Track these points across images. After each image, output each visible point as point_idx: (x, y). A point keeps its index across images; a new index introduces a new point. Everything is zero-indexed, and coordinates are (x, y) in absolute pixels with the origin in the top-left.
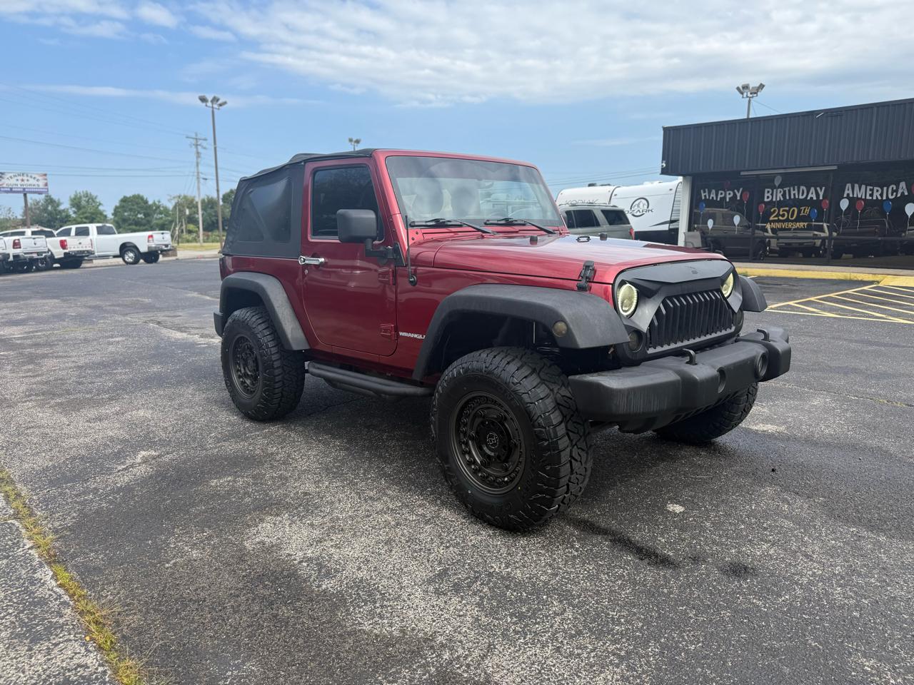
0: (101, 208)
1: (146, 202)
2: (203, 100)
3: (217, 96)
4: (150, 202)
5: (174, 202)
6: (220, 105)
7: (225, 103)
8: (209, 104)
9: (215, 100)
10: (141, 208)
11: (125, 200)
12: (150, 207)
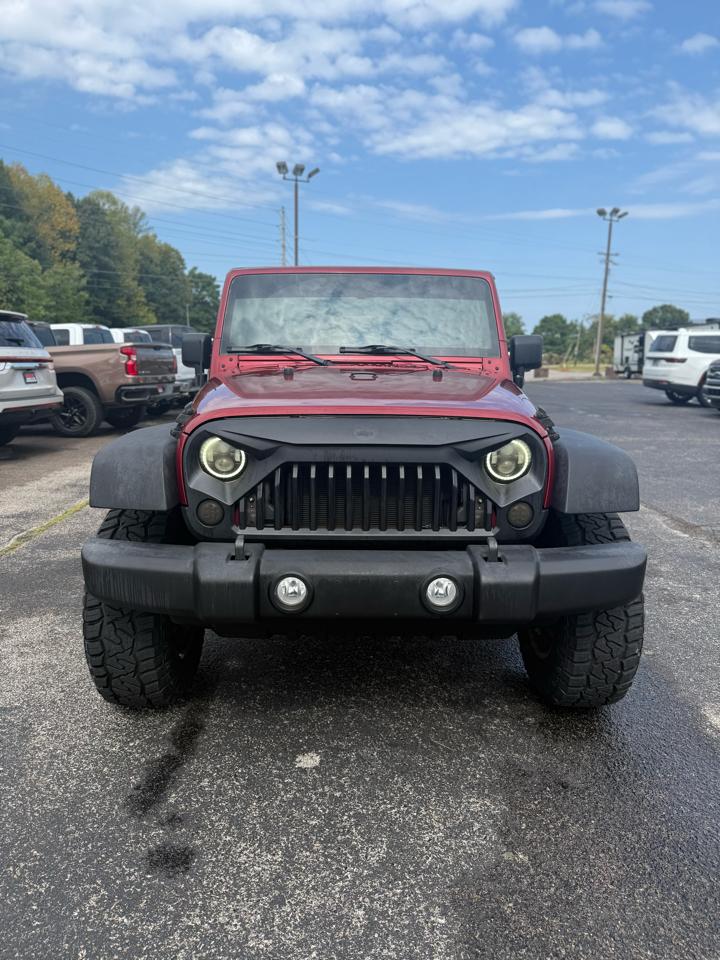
0: (523, 328)
1: (564, 322)
2: (601, 213)
3: (617, 206)
4: (568, 322)
5: (591, 322)
6: (620, 217)
7: (626, 214)
8: (608, 217)
9: (615, 211)
10: (559, 328)
11: (545, 320)
12: (568, 326)
